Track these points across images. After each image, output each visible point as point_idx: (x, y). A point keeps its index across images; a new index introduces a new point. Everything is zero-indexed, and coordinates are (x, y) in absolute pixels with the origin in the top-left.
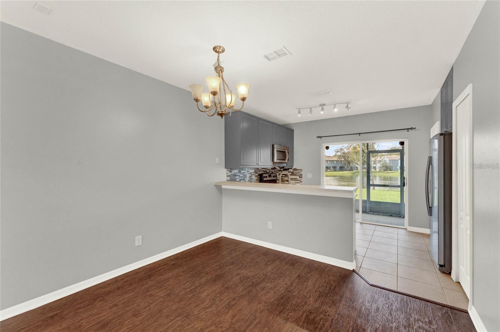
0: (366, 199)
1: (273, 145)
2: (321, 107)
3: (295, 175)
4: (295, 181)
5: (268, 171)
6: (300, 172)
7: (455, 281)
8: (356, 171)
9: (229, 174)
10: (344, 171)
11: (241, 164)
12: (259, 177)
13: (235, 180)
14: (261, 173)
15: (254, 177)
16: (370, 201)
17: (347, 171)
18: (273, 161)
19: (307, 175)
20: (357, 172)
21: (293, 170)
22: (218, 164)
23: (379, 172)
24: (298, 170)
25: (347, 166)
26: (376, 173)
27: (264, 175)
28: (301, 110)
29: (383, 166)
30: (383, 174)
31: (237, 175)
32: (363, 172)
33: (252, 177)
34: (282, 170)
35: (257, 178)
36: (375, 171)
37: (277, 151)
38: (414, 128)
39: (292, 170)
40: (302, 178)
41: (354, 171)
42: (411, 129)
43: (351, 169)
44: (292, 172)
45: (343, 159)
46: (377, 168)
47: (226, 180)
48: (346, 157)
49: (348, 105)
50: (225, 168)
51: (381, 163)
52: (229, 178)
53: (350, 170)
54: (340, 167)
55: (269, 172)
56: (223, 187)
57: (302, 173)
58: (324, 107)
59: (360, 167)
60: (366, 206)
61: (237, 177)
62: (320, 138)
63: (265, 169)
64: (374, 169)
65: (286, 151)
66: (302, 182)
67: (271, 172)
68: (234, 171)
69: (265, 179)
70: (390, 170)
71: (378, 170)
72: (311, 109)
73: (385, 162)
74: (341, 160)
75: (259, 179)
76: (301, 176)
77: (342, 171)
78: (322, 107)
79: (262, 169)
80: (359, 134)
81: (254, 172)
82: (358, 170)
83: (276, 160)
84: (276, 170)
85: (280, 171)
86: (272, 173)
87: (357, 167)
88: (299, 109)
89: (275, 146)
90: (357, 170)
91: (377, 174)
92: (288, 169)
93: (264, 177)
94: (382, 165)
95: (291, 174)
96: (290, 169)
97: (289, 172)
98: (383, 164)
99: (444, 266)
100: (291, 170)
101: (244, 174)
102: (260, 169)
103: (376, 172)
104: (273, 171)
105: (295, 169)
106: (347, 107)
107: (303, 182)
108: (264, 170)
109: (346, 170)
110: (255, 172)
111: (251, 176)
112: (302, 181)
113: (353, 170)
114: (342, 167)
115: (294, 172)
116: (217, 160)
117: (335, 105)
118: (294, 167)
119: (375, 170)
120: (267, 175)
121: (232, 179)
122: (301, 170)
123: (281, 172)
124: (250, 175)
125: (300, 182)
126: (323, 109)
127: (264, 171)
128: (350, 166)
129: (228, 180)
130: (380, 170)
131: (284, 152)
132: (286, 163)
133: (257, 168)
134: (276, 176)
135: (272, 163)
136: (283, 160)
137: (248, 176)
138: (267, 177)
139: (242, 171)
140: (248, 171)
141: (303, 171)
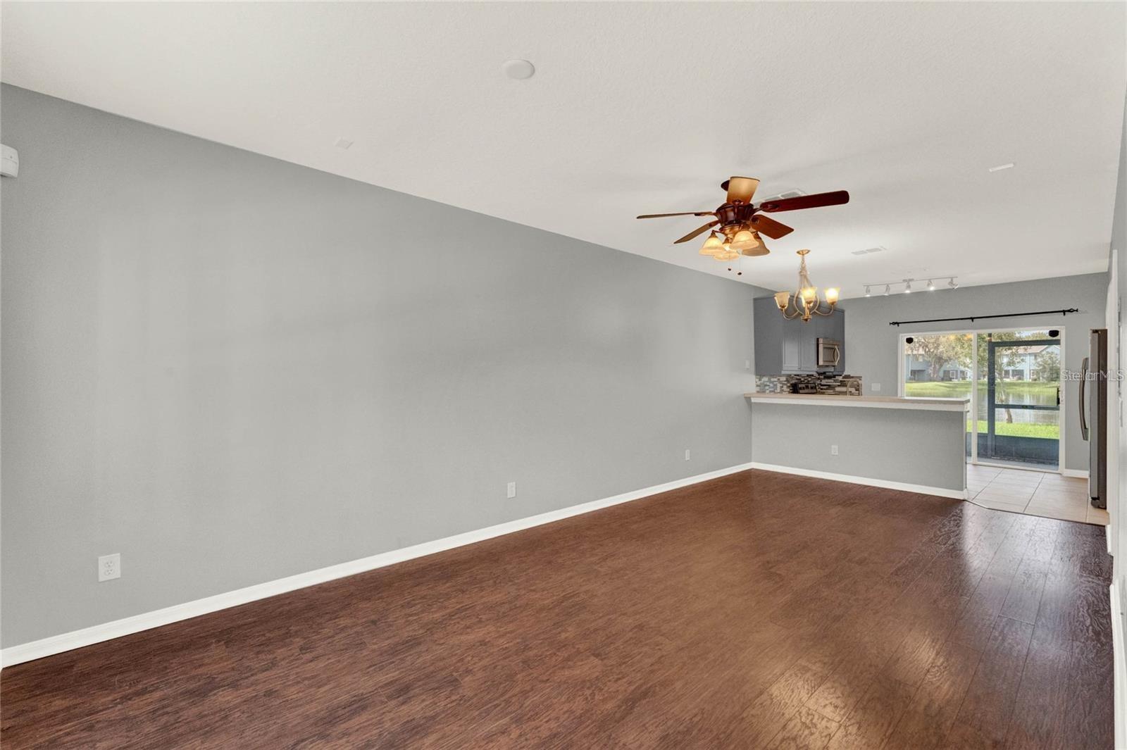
0: (987, 432)
1: (818, 339)
2: (905, 284)
3: (848, 386)
5: (802, 379)
6: (858, 382)
8: (962, 382)
10: (923, 381)
11: (783, 369)
12: (791, 387)
13: (764, 392)
14: (793, 382)
15: (785, 388)
16: (996, 436)
17: (934, 381)
18: (817, 363)
19: (871, 385)
20: (962, 385)
21: (844, 378)
22: (748, 369)
23: (1029, 385)
24: (853, 377)
25: (935, 368)
26: (1023, 387)
27: (800, 386)
29: (1044, 368)
30: (1045, 390)
31: (766, 385)
32: (979, 384)
33: (783, 389)
34: (822, 377)
35: (789, 390)
37: (824, 348)
38: (1074, 311)
39: (841, 377)
40: (861, 390)
41: (955, 381)
42: (1069, 311)
43: (947, 377)
44: (841, 381)
45: (921, 351)
46: (1026, 373)
47: (755, 392)
48: (930, 346)
49: (952, 279)
50: (755, 375)
51: (1039, 360)
52: (758, 389)
53: (943, 380)
54: (912, 371)
55: (804, 380)
56: (753, 400)
58: (911, 283)
59: (970, 374)
60: (986, 445)
61: (767, 388)
62: (896, 325)
63: (798, 375)
65: (836, 347)
67: (806, 381)
68: (765, 379)
71: (1027, 378)
72: (888, 286)
73: (1051, 358)
74: (915, 352)
75: (791, 389)
76: (858, 388)
77: (919, 381)
78: (908, 283)
80: (972, 319)
81: (785, 381)
82: (968, 380)
83: (821, 363)
85: (819, 379)
86: (808, 382)
87: (963, 372)
88: (868, 286)
89: (821, 341)
90: (964, 378)
91: (1026, 389)
92: (834, 376)
93: (801, 389)
94: (1041, 365)
95: (839, 384)
96: (837, 377)
97: (835, 381)
98: (1045, 362)
99: (1098, 498)
100: (840, 378)
101: (775, 383)
102: (793, 376)
103: (1023, 385)
104: (810, 379)
105: (848, 377)
106: (951, 283)
108: (798, 377)
109: (931, 380)
110: (787, 381)
111: (782, 387)
112: (860, 395)
113: (950, 379)
114: (919, 371)
115: (845, 381)
117: (930, 280)
118: (846, 373)
119: (1020, 379)
120: (803, 385)
121: (762, 390)
122: (860, 378)
124: (782, 385)
125: (857, 397)
126: (908, 287)
127: (797, 379)
128: (943, 369)
129: (758, 392)
130: (1035, 380)
131: (833, 348)
132: (834, 366)
133: (789, 376)
134: (815, 388)
135: (816, 366)
136: (832, 362)
137: (779, 385)
138: (804, 388)
139: (772, 380)
140: (779, 379)
141: (862, 379)
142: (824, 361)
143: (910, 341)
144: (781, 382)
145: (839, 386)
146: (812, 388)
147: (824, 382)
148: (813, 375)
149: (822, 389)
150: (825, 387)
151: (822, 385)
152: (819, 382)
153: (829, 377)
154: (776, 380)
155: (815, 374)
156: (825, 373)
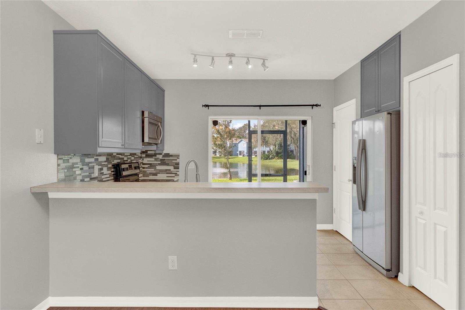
1: (143, 113)
2: (228, 59)
3: (168, 165)
4: (167, 173)
5: (125, 158)
6: (176, 160)
7: (407, 285)
9: (63, 165)
11: (100, 146)
12: (113, 170)
14: (116, 162)
15: (105, 170)
18: (143, 141)
21: (163, 156)
22: (40, 143)
24: (172, 156)
27: (123, 166)
28: (197, 57)
33: (102, 171)
34: (144, 155)
35: (109, 172)
36: (215, 156)
37: (150, 123)
38: (319, 105)
39: (162, 156)
40: (178, 168)
42: (316, 106)
44: (161, 159)
49: (264, 61)
50: (55, 154)
52: (62, 176)
55: (127, 161)
56: (51, 195)
57: (178, 160)
58: (233, 58)
62: (207, 108)
64: (214, 155)
65: (159, 124)
66: (178, 175)
67: (129, 160)
69: (125, 173)
70: (230, 155)
72: (213, 59)
75: (113, 173)
76: (177, 166)
78: (231, 58)
79: (117, 154)
80: (260, 106)
81: (105, 162)
83: (146, 140)
84: (135, 156)
85: (141, 157)
86: (132, 161)
88: (195, 55)
89: (146, 114)
92: (155, 155)
93: (124, 170)
95: (160, 162)
96: (157, 155)
97: (156, 160)
99: (390, 270)
100: (160, 157)
101: (90, 165)
102: (114, 154)
104: (133, 158)
105: (167, 155)
106: (263, 64)
107: (180, 175)
108: (120, 156)
110: (108, 161)
111: (101, 169)
112: (178, 173)
115: (165, 159)
116: (39, 135)
117: (249, 59)
118: (165, 152)
120: (126, 166)
121: (67, 178)
122: (178, 156)
123: (142, 159)
124: (100, 167)
125: (175, 175)
126: (231, 62)
127: (120, 159)
129: (61, 180)
131: (156, 125)
132: (156, 144)
133: (110, 155)
134: (139, 168)
135: (141, 143)
136: (156, 139)
137: (97, 168)
138: (127, 169)
139: (87, 160)
140: (97, 159)
141: (180, 157)
142: (149, 138)
143: (215, 123)
144: (99, 164)
145: (159, 164)
146: (135, 168)
147: (146, 161)
148: (135, 154)
149: (144, 168)
150: (147, 166)
151: (144, 164)
152: (140, 161)
153: (150, 156)
154: (92, 160)
155: (138, 152)
156: (146, 151)
